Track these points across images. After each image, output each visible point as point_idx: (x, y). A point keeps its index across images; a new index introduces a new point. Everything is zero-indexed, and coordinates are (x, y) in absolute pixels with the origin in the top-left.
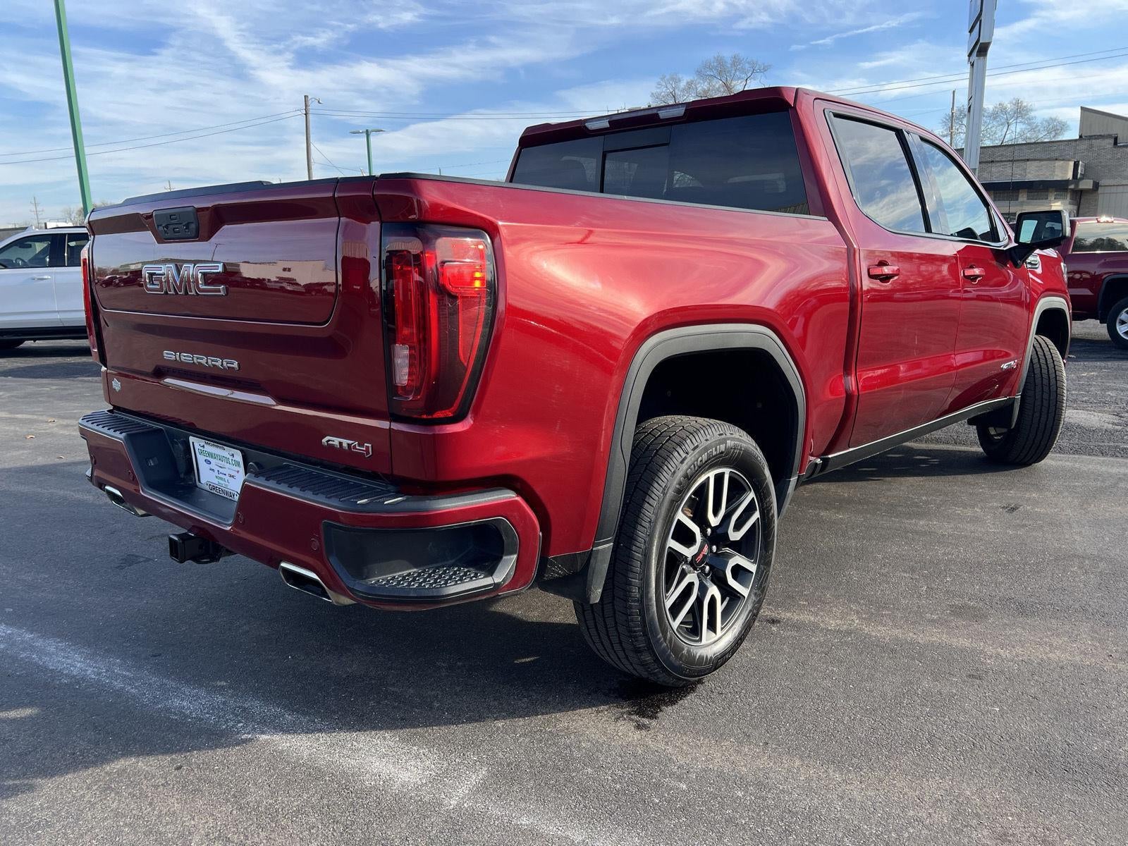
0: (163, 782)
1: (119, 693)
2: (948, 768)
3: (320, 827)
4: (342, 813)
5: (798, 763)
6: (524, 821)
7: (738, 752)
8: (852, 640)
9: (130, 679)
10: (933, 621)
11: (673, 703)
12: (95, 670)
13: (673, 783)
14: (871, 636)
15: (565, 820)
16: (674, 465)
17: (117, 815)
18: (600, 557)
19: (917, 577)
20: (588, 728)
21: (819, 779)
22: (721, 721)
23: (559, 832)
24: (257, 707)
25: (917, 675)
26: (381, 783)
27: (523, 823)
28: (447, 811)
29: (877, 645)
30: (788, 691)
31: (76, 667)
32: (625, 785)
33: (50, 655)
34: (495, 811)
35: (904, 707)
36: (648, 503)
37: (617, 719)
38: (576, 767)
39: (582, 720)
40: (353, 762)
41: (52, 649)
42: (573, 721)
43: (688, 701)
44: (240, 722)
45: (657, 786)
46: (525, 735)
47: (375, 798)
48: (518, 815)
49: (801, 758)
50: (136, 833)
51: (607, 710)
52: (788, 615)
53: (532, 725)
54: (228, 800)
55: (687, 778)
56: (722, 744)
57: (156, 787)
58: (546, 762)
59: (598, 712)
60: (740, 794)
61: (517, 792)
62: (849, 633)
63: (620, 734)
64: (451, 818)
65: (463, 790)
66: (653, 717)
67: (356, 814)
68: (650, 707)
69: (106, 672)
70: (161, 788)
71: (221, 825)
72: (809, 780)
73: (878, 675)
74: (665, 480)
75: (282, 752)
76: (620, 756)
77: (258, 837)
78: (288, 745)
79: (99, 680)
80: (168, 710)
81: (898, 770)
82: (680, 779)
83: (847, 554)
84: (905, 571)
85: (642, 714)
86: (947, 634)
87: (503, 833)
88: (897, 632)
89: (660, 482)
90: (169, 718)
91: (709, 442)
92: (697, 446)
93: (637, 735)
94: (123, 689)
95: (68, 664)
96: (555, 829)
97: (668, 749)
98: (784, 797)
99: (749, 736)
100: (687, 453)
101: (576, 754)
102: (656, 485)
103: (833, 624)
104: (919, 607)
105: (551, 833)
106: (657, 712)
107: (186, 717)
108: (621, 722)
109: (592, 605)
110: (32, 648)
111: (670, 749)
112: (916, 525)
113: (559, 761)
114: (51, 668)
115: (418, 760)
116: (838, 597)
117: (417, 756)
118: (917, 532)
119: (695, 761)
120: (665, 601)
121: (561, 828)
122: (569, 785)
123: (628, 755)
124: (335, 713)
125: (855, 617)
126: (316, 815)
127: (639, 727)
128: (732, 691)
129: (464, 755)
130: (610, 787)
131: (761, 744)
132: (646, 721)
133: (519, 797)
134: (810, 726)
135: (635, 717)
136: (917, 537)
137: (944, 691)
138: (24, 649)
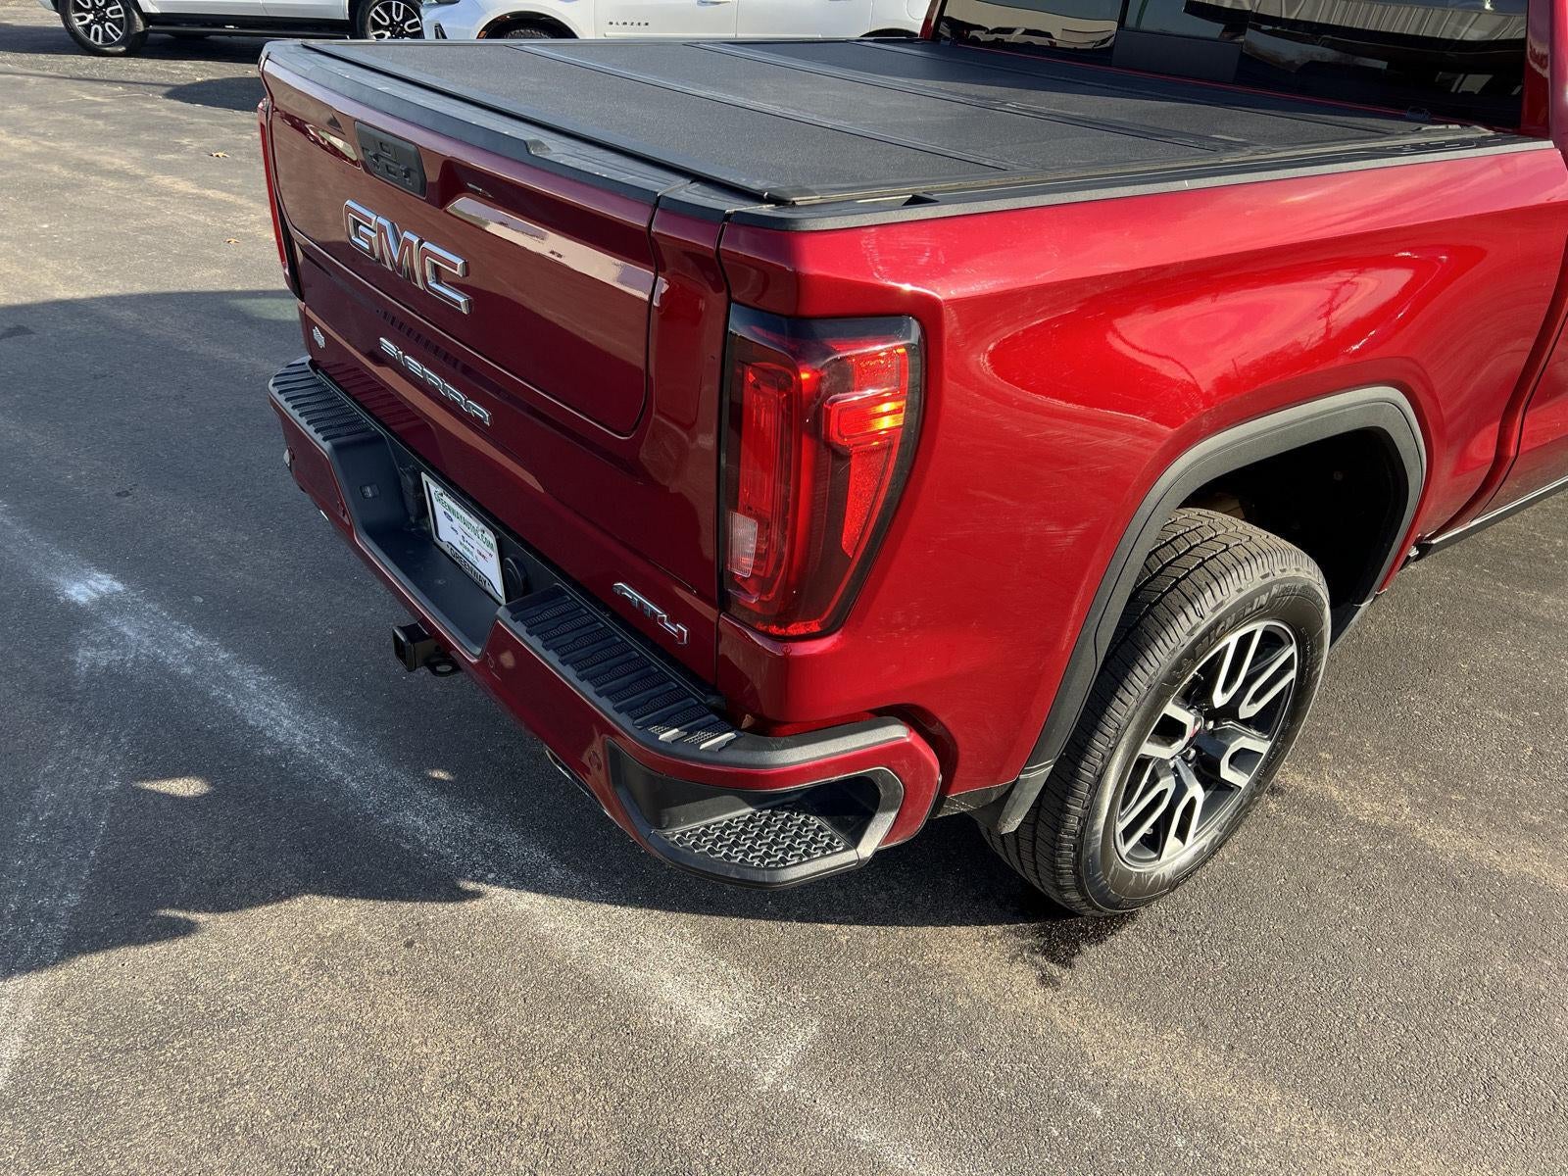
0: (390, 967)
1: (335, 787)
2: (1507, 1148)
3: (588, 1091)
4: (618, 1070)
5: (1275, 1097)
6: (864, 1135)
7: (1187, 1057)
8: (1393, 850)
9: (350, 761)
10: (1531, 828)
11: (1099, 939)
12: (307, 736)
13: (1084, 1102)
14: (1426, 847)
15: (921, 1144)
16: (1175, 638)
17: (332, 1018)
18: (1028, 786)
19: (1521, 723)
20: (969, 969)
21: (1304, 1136)
22: (1168, 990)
23: (911, 1166)
24: (514, 845)
25: (1490, 944)
26: (673, 1023)
27: (863, 1139)
28: (759, 1094)
29: (1433, 869)
30: (1277, 943)
31: (282, 726)
32: (1013, 1092)
33: (248, 696)
34: (824, 1108)
35: (1457, 1008)
36: (1120, 699)
37: (1013, 958)
38: (945, 1045)
39: (961, 952)
40: (637, 975)
41: (251, 685)
42: (949, 950)
43: (1124, 938)
44: (490, 871)
45: (1060, 1102)
46: (876, 966)
47: (663, 1051)
48: (857, 1122)
49: (1281, 1087)
50: (353, 1055)
51: (999, 938)
52: (1299, 778)
53: (889, 949)
54: (471, 1019)
55: (1105, 1095)
56: (1165, 1037)
57: (380, 973)
58: (903, 1025)
59: (987, 938)
60: (1180, 1143)
61: (857, 1076)
62: (1390, 833)
63: (1015, 990)
64: (763, 1109)
65: (783, 1059)
66: (1066, 963)
67: (636, 1075)
68: (1065, 942)
69: (320, 744)
70: (386, 978)
71: (460, 1061)
72: (1288, 1134)
73: (1426, 933)
74: (1156, 664)
75: (544, 938)
76: (1011, 1034)
77: (508, 1092)
78: (552, 925)
79: (311, 758)
80: (398, 831)
81: (1427, 1140)
82: (1094, 1095)
83: (1411, 654)
84: (1502, 708)
85: (1051, 955)
86: (1550, 862)
87: (833, 1153)
88: (1469, 843)
89: (1147, 666)
90: (398, 846)
91: (1243, 594)
92: (1221, 604)
93: (1037, 996)
94: (341, 779)
95: (272, 719)
96: (905, 1158)
97: (1083, 1033)
98: (1245, 1162)
99: (1207, 1027)
100: (1201, 617)
101: (949, 1019)
102: (1138, 671)
103: (1368, 809)
104: (1512, 792)
105: (900, 1166)
106: (1073, 955)
107: (422, 848)
108: (1019, 966)
109: (1002, 837)
110: (227, 682)
111: (1086, 1035)
112: (1536, 603)
113: (922, 1027)
114: (251, 722)
115: (725, 987)
116: (1383, 750)
117: (724, 981)
118: (1534, 621)
119: (1119, 1065)
120: (1118, 823)
121: (913, 1159)
122: (932, 1077)
123: (1022, 1033)
124: (617, 873)
125: (1404, 801)
126: (584, 1068)
127: (1045, 980)
128: (1191, 929)
129: (789, 990)
130: (990, 1093)
131: (1223, 1047)
132: (1054, 969)
133: (861, 1088)
134: (1304, 1023)
135: (1040, 959)
136: (1533, 632)
137: (1526, 986)
138: (217, 680)
